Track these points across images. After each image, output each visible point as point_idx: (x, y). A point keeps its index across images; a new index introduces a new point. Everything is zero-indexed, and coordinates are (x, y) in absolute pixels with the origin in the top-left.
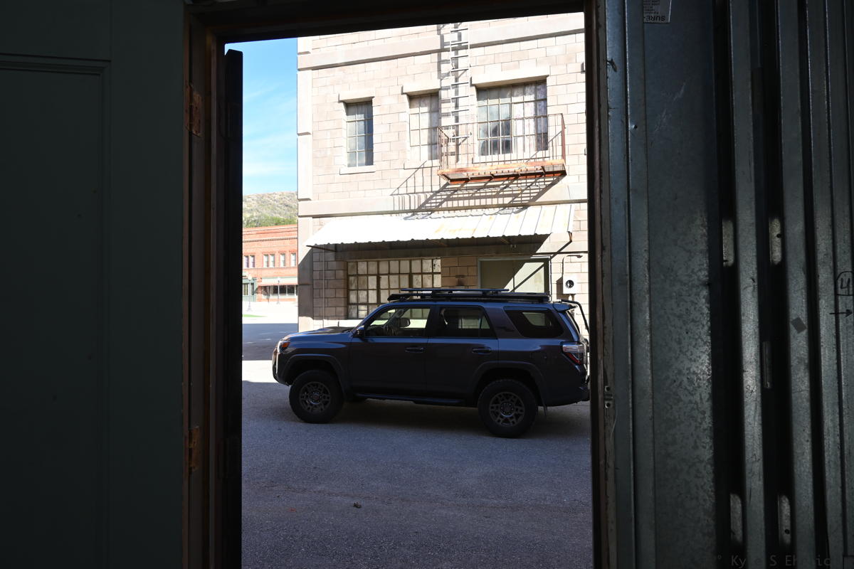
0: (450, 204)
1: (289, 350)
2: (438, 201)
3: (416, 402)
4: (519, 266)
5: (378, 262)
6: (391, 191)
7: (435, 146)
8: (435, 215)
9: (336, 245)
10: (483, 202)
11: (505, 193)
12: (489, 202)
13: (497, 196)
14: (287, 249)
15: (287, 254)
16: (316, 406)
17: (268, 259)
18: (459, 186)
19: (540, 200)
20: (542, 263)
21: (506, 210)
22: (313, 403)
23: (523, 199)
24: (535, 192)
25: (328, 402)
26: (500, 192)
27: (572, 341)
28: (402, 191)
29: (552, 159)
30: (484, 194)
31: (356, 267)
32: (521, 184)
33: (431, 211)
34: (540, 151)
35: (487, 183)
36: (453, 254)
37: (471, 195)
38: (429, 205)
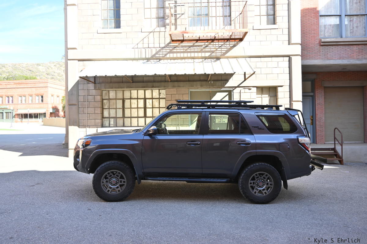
0: (171, 55)
2: (164, 53)
5: (123, 91)
6: (132, 46)
7: (161, 19)
8: (162, 61)
9: (95, 77)
10: (192, 55)
11: (206, 50)
12: (196, 55)
13: (201, 51)
14: (34, 93)
15: (34, 96)
16: (114, 189)
17: (22, 98)
18: (177, 44)
19: (228, 55)
20: (227, 93)
21: (207, 60)
22: (112, 186)
23: (217, 54)
24: (224, 50)
25: (124, 185)
26: (203, 49)
27: (303, 135)
28: (140, 46)
30: (193, 50)
31: (108, 94)
32: (215, 45)
33: (159, 59)
34: (227, 26)
35: (195, 43)
36: (174, 87)
37: (184, 50)
38: (158, 55)
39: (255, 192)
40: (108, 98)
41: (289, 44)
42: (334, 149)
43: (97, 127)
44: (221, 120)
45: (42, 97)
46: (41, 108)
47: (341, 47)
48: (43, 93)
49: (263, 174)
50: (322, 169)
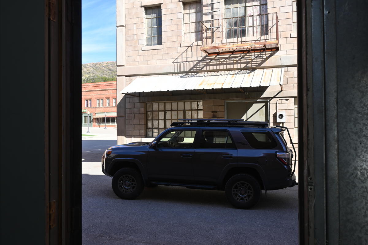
0: (208, 68)
1: (112, 155)
2: (201, 66)
3: (188, 187)
4: (250, 105)
5: (165, 103)
6: (172, 60)
7: (199, 33)
8: (198, 75)
9: (140, 93)
10: (228, 67)
11: (242, 61)
12: (232, 66)
13: (237, 63)
14: (111, 96)
15: (111, 99)
16: (127, 189)
17: (99, 102)
18: (214, 57)
19: (263, 65)
20: (264, 104)
21: (242, 72)
22: (126, 187)
23: (253, 65)
24: (260, 60)
25: (135, 187)
26: (239, 60)
27: (282, 151)
28: (179, 60)
29: (270, 40)
30: (229, 62)
31: (151, 106)
32: (251, 55)
33: (197, 72)
34: (263, 36)
35: (230, 55)
36: (210, 98)
37: (221, 62)
38: (195, 69)
39: (238, 199)
40: (151, 110)
43: (141, 138)
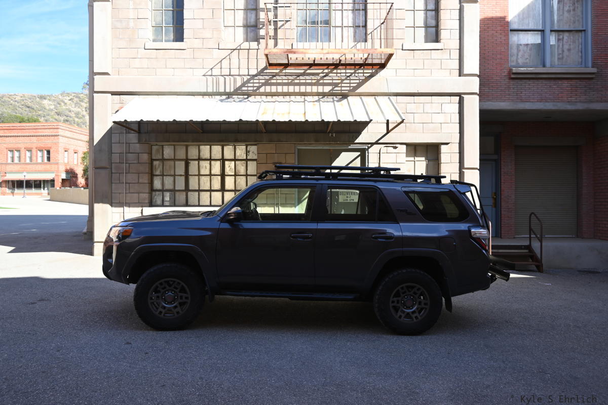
2: (255, 85)
5: (187, 147)
6: (204, 72)
7: (251, 29)
8: (252, 99)
10: (303, 89)
11: (325, 81)
13: (317, 84)
15: (34, 151)
16: (169, 310)
17: (13, 154)
18: (277, 71)
19: (360, 90)
20: (359, 153)
21: (325, 99)
22: (167, 305)
23: (343, 89)
24: (354, 82)
25: (186, 302)
26: (320, 80)
28: (216, 72)
29: (375, 48)
30: (304, 81)
31: (161, 151)
32: (340, 73)
33: (247, 95)
34: (360, 43)
35: (306, 70)
36: (271, 141)
37: (290, 81)
38: (246, 89)
39: (400, 317)
40: (160, 157)
41: (460, 76)
42: (529, 247)
43: (142, 207)
44: (347, 197)
45: (49, 152)
46: (46, 171)
47: (544, 82)
48: (50, 146)
49: (413, 287)
50: (507, 280)
